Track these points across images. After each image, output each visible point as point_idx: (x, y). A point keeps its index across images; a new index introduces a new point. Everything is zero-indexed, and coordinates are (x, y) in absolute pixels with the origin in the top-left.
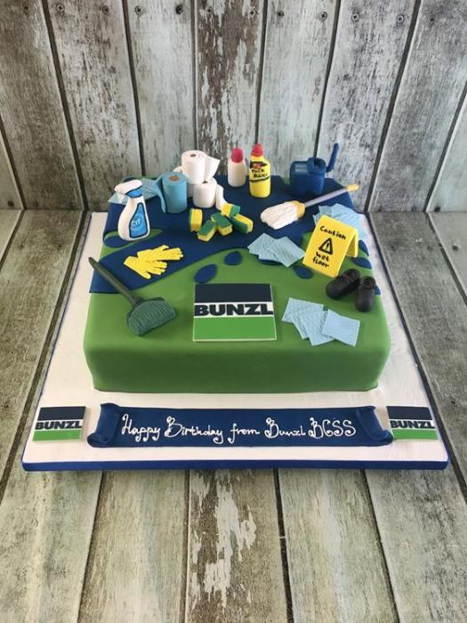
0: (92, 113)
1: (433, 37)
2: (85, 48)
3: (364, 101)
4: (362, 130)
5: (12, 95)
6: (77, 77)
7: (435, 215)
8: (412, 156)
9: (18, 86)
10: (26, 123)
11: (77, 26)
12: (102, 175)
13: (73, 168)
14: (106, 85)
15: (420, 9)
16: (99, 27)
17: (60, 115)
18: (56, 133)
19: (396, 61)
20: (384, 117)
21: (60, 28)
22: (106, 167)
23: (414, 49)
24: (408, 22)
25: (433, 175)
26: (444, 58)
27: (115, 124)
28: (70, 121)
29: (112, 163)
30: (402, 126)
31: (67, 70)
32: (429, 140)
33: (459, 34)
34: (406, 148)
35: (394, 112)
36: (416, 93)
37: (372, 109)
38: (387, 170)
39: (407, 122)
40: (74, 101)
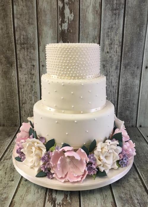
0: (26, 94)
1: (126, 72)
2: (26, 76)
3: (110, 90)
4: (111, 99)
5: (3, 89)
6: (23, 84)
7: (140, 128)
8: (128, 107)
9: (5, 87)
10: (5, 98)
11: (25, 70)
12: (27, 114)
13: (18, 112)
14: (31, 86)
15: (122, 64)
16: (31, 70)
17: (17, 95)
18: (14, 101)
19: (117, 78)
20: (116, 95)
21: (20, 71)
22: (29, 111)
23: (122, 75)
24: (119, 68)
25: (136, 114)
26: (131, 77)
27: (33, 98)
28: (20, 97)
29: (31, 110)
30: (123, 97)
31: (21, 82)
32: (132, 102)
33: (134, 71)
34: (125, 105)
35: (119, 93)
36: (125, 87)
37: (113, 93)
38: (121, 112)
39: (124, 96)
40: (21, 90)
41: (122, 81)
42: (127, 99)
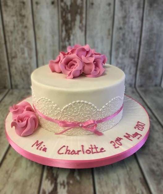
1: (152, 12)
4: (130, 51)
8: (152, 62)
14: (23, 33)
16: (21, 10)
19: (139, 21)
23: (146, 16)
24: (142, 6)
27: (26, 50)
29: (24, 67)
30: (146, 48)
36: (150, 34)
37: (133, 42)
39: (148, 46)
41: (146, 25)
42: (152, 50)
